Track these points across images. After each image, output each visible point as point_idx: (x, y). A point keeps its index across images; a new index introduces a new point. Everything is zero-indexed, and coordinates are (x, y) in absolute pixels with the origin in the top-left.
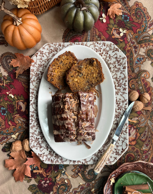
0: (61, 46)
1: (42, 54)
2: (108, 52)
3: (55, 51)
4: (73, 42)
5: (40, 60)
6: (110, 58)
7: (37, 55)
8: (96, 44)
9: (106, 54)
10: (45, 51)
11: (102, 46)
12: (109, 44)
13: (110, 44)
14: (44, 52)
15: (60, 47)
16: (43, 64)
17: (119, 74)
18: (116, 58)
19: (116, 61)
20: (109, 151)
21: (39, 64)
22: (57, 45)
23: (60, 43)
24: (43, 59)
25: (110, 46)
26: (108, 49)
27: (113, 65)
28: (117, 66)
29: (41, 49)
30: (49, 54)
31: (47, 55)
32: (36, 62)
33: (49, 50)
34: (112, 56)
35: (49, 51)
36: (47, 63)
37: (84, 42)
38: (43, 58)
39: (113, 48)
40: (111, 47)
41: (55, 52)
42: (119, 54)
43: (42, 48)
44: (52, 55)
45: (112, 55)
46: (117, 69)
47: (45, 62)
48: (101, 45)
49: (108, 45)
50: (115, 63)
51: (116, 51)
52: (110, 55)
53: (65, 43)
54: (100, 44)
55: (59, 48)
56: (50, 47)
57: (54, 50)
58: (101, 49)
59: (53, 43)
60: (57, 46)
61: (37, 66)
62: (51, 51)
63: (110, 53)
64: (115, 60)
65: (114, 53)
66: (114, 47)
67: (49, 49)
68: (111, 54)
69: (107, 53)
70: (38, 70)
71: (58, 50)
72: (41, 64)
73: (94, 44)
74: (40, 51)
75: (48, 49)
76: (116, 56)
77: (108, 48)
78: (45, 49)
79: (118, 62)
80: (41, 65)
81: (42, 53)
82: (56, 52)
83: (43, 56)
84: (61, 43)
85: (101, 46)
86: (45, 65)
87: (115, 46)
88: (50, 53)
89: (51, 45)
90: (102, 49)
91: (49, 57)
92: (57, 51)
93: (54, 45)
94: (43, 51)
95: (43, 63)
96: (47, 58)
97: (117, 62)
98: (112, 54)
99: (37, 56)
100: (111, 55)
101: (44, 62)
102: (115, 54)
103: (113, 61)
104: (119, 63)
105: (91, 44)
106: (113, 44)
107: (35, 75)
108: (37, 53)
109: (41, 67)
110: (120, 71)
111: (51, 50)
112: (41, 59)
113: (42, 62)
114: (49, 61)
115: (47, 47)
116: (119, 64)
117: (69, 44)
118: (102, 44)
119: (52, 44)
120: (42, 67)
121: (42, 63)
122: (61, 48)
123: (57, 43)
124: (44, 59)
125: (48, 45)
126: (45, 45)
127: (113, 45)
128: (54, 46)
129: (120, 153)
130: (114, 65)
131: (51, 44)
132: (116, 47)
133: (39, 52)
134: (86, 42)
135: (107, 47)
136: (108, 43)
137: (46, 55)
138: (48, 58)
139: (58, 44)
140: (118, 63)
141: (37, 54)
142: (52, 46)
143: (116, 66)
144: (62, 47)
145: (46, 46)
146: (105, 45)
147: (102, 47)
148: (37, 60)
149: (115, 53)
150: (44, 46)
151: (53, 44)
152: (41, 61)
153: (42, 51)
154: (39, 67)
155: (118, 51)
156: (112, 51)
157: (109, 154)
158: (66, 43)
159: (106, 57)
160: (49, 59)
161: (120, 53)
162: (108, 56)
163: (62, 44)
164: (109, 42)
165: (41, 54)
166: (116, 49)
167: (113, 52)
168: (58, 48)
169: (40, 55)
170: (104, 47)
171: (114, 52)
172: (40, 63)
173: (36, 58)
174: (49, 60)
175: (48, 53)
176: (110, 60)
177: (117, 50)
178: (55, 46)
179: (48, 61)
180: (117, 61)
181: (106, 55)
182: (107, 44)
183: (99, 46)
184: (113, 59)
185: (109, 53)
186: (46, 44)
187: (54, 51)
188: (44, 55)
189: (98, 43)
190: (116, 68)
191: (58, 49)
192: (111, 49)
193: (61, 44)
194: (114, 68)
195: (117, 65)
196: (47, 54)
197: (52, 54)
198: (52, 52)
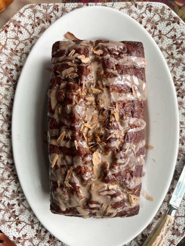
0: (58, 10)
1: (19, 27)
2: (157, 26)
3: (45, 22)
4: (84, 2)
5: (14, 40)
6: (160, 38)
7: (8, 30)
8: (134, 6)
9: (152, 28)
10: (25, 21)
11: (145, 12)
12: (160, 8)
13: (162, 7)
14: (22, 24)
15: (56, 12)
16: (21, 48)
17: (179, 70)
18: (172, 38)
19: (174, 44)
20: (164, 231)
21: (12, 50)
22: (51, 9)
23: (56, 4)
24: (21, 39)
25: (161, 13)
26: (157, 18)
27: (167, 53)
28: (174, 55)
29: (16, 17)
30: (33, 28)
31: (30, 31)
32: (6, 44)
33: (33, 19)
34: (165, 34)
35: (34, 21)
36: (29, 46)
37: (108, 3)
38: (20, 35)
39: (167, 16)
40: (163, 14)
41: (47, 24)
42: (180, 30)
43: (18, 14)
44: (39, 31)
45: (165, 31)
46: (175, 60)
47: (26, 44)
48: (144, 9)
49: (156, 10)
50: (170, 48)
51: (174, 22)
52: (160, 31)
53: (66, 4)
54: (141, 7)
55: (54, 14)
56: (35, 12)
57: (44, 20)
58: (143, 17)
59: (42, 4)
60: (49, 11)
61: (8, 52)
62: (36, 21)
63: (162, 26)
64: (170, 41)
65: (170, 28)
66: (170, 15)
67: (33, 16)
68: (163, 29)
69: (156, 28)
70: (9, 62)
71: (52, 20)
72: (16, 48)
73: (128, 7)
74: (14, 21)
75: (30, 17)
76: (172, 33)
77: (158, 16)
78: (24, 16)
79: (178, 45)
80: (17, 51)
81: (17, 25)
82: (49, 24)
83: (21, 32)
84: (58, 4)
85: (142, 11)
86: (24, 51)
87: (173, 12)
88: (36, 26)
89: (38, 8)
90: (145, 18)
91: (34, 35)
92: (50, 22)
93: (45, 8)
94: (19, 22)
95: (22, 46)
96: (29, 35)
97: (175, 46)
98: (166, 29)
99: (6, 32)
100: (162, 32)
101: (22, 44)
102: (171, 30)
103: (167, 44)
104: (180, 49)
105: (123, 6)
106: (168, 7)
107: (2, 71)
108: (7, 24)
109: (17, 55)
110: (181, 64)
111: (38, 18)
112: (17, 38)
113: (18, 44)
114: (33, 43)
115: (28, 12)
116: (179, 51)
117: (76, 6)
118: (145, 6)
119: (40, 5)
120: (19, 54)
121: (18, 47)
122: (59, 14)
123: (50, 4)
124: (22, 37)
125: (32, 7)
126: (23, 9)
127: (169, 9)
128: (44, 11)
129: (181, 232)
130: (170, 53)
131: (37, 6)
132: (175, 14)
133: (11, 24)
134: (112, 3)
135: (154, 15)
136: (157, 5)
137: (26, 29)
138: (32, 37)
139: (52, 7)
140: (177, 48)
141: (8, 26)
142: (40, 11)
143: (172, 54)
144: (60, 12)
145: (27, 10)
146: (150, 10)
147: (144, 15)
148: (8, 40)
149: (172, 27)
150: (21, 11)
151: (42, 7)
152: (17, 42)
153: (18, 20)
154: (11, 54)
155: (179, 23)
156: (166, 22)
157: (164, 236)
158: (68, 4)
159: (153, 35)
160: (33, 39)
161: (182, 27)
162: (157, 32)
163: (61, 5)
164: (160, 3)
165: (15, 26)
166: (174, 18)
167: (167, 25)
168: (52, 14)
169: (13, 30)
170: (148, 15)
171: (169, 26)
172: (13, 47)
173: (5, 35)
174: (33, 41)
175: (31, 25)
176: (160, 43)
177: (176, 21)
178: (47, 9)
179: (31, 42)
180: (176, 44)
181: (152, 31)
182: (156, 8)
183: (139, 12)
184: (167, 41)
185: (158, 28)
186: (25, 7)
187: (43, 22)
188: (22, 29)
189: (136, 6)
190: (173, 58)
191: (51, 17)
192: (162, 19)
193: (58, 6)
194: (168, 58)
195: (175, 52)
196: (29, 28)
197: (39, 27)
198: (39, 24)
